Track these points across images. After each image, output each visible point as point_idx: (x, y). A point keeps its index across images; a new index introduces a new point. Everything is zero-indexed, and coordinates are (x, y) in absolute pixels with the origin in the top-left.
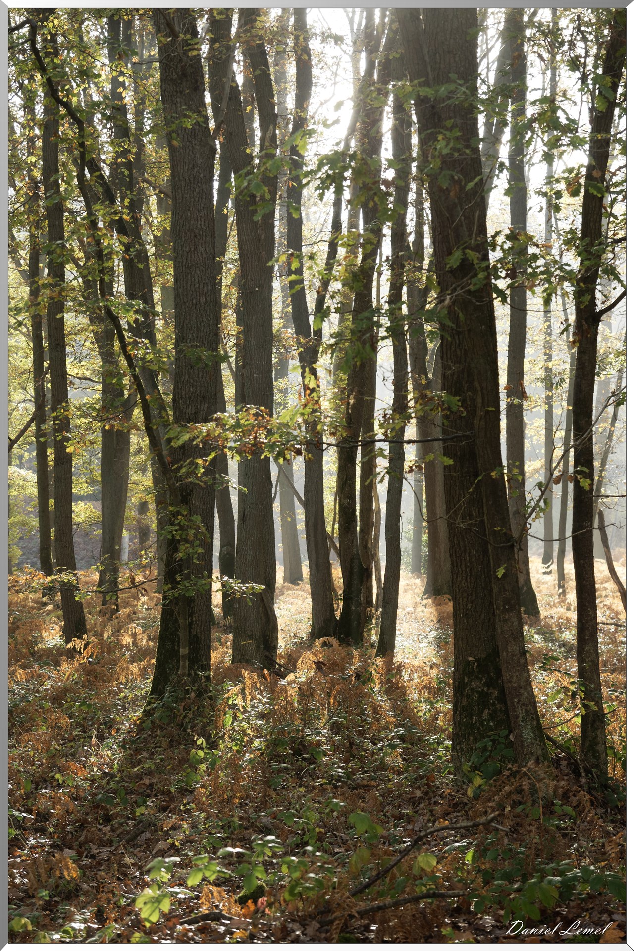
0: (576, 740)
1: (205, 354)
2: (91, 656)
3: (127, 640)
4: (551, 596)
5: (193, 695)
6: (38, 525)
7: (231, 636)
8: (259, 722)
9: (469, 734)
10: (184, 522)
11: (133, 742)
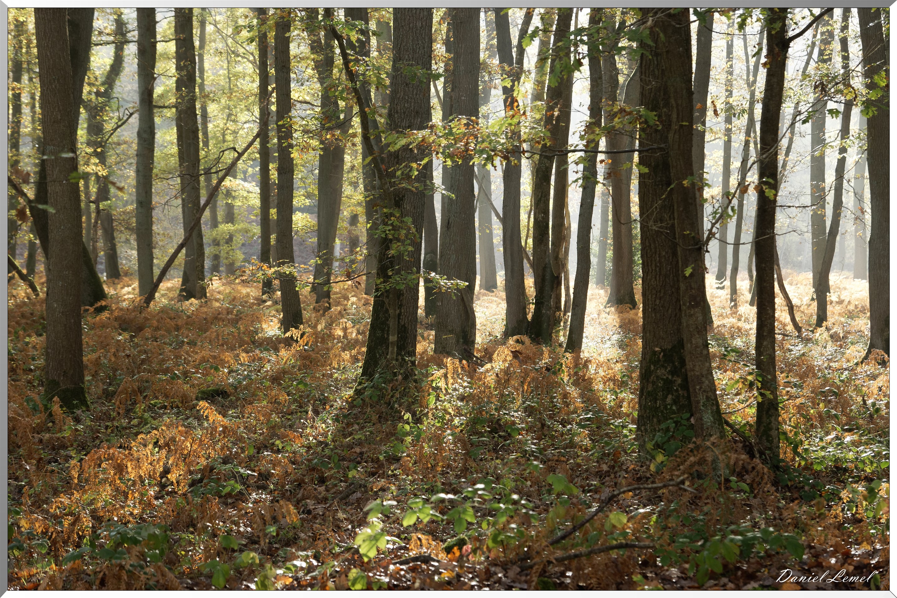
0: (751, 426)
1: (420, 72)
2: (306, 345)
3: (339, 332)
4: (724, 308)
5: (400, 377)
6: (259, 231)
7: (433, 333)
8: (460, 404)
9: (653, 416)
10: (396, 223)
11: (345, 416)
